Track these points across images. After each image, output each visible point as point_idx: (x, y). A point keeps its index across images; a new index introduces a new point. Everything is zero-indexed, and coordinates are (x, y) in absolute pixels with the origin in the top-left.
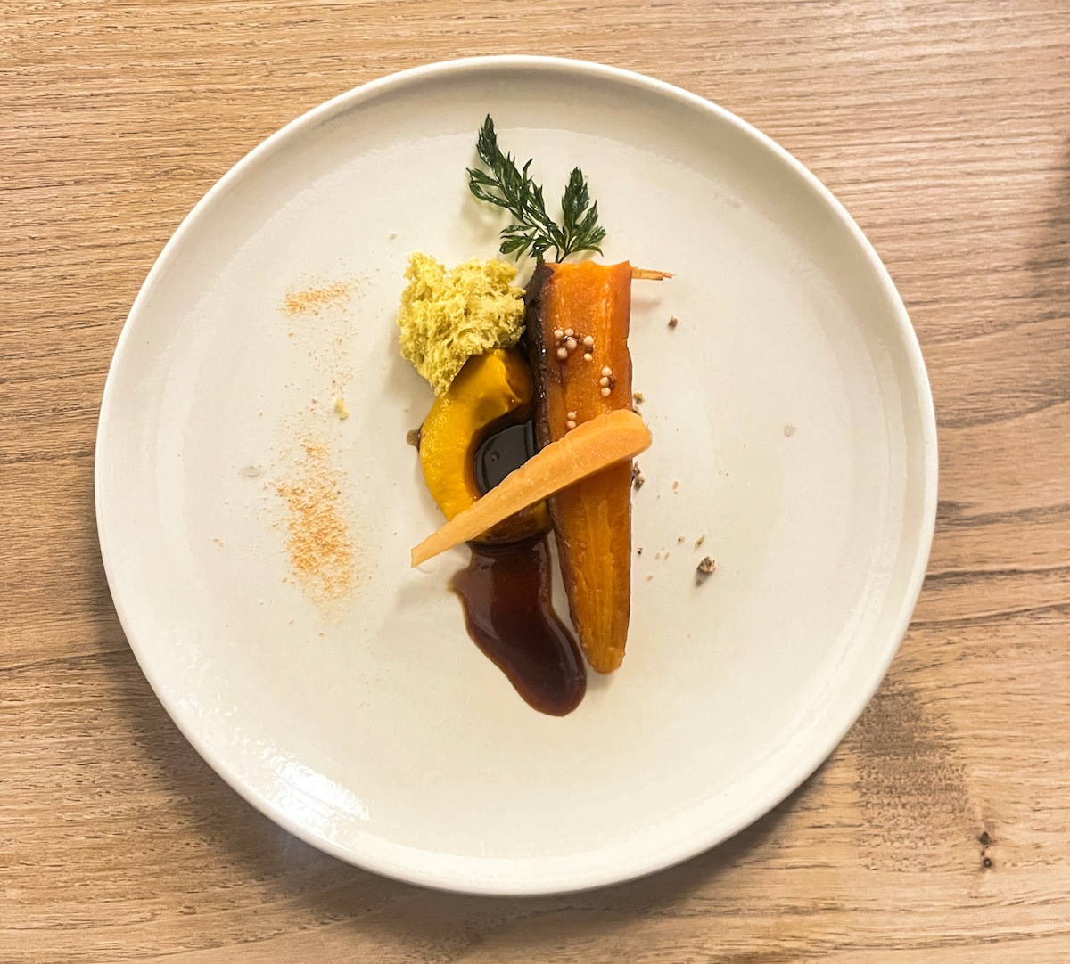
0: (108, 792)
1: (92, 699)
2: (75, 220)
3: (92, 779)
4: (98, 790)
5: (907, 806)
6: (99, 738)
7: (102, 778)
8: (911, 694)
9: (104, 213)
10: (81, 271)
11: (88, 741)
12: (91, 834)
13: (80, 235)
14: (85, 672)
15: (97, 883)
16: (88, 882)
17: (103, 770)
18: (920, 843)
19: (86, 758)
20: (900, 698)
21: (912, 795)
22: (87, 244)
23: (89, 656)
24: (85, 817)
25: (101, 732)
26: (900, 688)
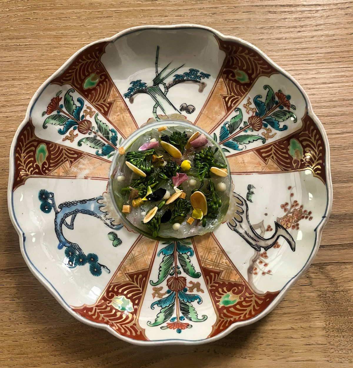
0: (21, 323)
1: (15, 286)
2: (12, 94)
3: (15, 318)
4: (17, 322)
5: (345, 337)
6: (18, 301)
7: (19, 318)
8: (347, 291)
9: (24, 92)
10: (14, 115)
11: (14, 303)
12: (14, 340)
13: (14, 100)
14: (13, 275)
15: (17, 359)
16: (13, 359)
17: (19, 314)
18: (350, 352)
19: (13, 309)
20: (342, 293)
21: (347, 332)
22: (17, 104)
23: (14, 268)
24: (12, 333)
25: (19, 299)
26: (342, 288)
